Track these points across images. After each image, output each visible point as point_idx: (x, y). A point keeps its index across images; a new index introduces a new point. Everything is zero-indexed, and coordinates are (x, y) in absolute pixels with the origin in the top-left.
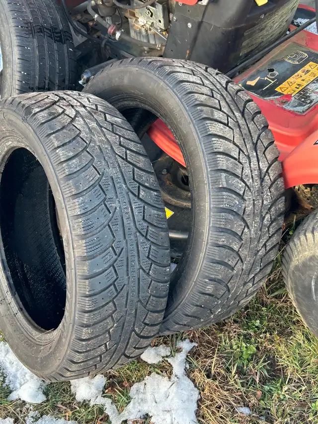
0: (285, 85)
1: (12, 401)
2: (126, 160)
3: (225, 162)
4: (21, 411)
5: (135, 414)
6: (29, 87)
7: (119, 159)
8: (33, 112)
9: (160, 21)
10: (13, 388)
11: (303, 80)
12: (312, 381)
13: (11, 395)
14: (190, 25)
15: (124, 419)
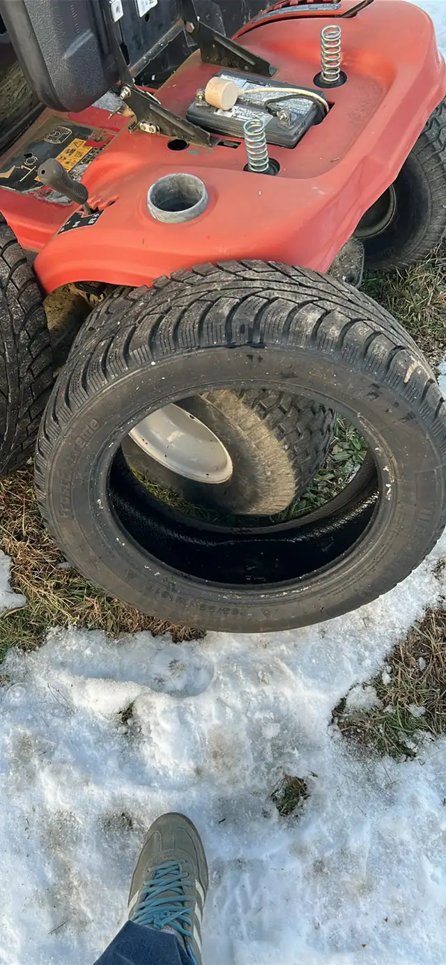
11: (68, 163)
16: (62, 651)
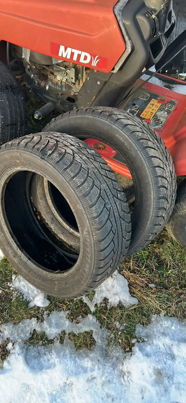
0: (144, 113)
1: (32, 308)
2: (107, 177)
3: (159, 171)
4: (39, 312)
5: (100, 299)
6: (6, 125)
7: (105, 178)
8: (48, 154)
9: (72, 78)
10: (29, 300)
11: (153, 110)
12: (180, 264)
13: (29, 304)
14: (99, 83)
15: (95, 303)
16: (162, 327)
